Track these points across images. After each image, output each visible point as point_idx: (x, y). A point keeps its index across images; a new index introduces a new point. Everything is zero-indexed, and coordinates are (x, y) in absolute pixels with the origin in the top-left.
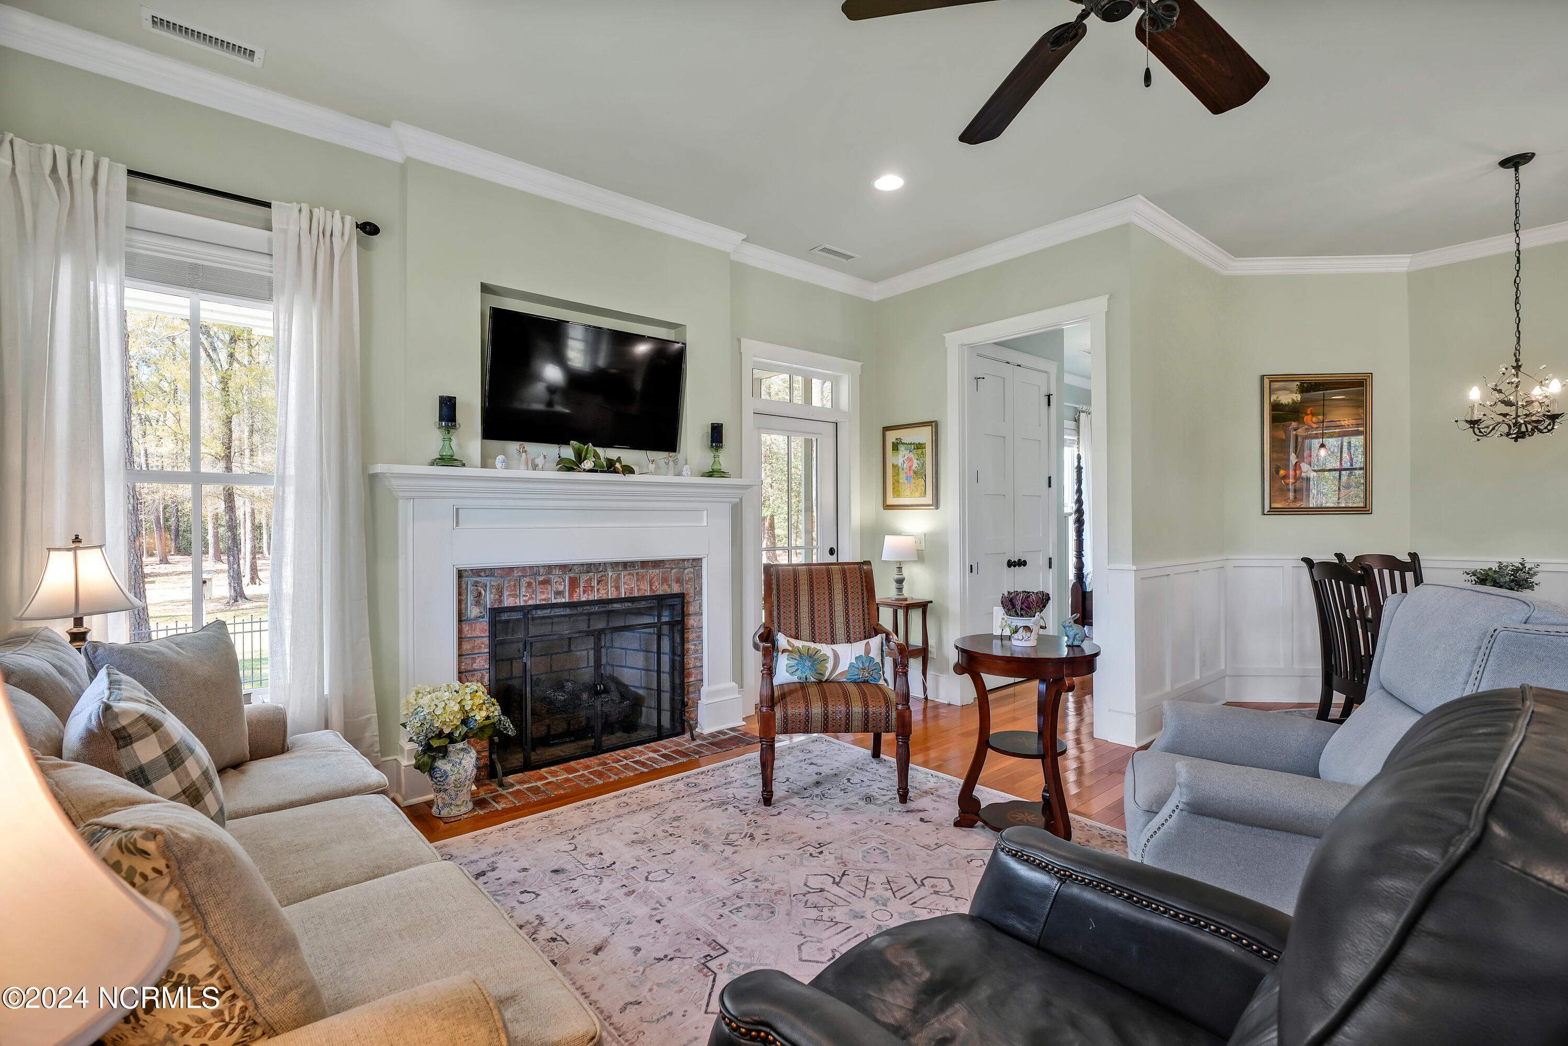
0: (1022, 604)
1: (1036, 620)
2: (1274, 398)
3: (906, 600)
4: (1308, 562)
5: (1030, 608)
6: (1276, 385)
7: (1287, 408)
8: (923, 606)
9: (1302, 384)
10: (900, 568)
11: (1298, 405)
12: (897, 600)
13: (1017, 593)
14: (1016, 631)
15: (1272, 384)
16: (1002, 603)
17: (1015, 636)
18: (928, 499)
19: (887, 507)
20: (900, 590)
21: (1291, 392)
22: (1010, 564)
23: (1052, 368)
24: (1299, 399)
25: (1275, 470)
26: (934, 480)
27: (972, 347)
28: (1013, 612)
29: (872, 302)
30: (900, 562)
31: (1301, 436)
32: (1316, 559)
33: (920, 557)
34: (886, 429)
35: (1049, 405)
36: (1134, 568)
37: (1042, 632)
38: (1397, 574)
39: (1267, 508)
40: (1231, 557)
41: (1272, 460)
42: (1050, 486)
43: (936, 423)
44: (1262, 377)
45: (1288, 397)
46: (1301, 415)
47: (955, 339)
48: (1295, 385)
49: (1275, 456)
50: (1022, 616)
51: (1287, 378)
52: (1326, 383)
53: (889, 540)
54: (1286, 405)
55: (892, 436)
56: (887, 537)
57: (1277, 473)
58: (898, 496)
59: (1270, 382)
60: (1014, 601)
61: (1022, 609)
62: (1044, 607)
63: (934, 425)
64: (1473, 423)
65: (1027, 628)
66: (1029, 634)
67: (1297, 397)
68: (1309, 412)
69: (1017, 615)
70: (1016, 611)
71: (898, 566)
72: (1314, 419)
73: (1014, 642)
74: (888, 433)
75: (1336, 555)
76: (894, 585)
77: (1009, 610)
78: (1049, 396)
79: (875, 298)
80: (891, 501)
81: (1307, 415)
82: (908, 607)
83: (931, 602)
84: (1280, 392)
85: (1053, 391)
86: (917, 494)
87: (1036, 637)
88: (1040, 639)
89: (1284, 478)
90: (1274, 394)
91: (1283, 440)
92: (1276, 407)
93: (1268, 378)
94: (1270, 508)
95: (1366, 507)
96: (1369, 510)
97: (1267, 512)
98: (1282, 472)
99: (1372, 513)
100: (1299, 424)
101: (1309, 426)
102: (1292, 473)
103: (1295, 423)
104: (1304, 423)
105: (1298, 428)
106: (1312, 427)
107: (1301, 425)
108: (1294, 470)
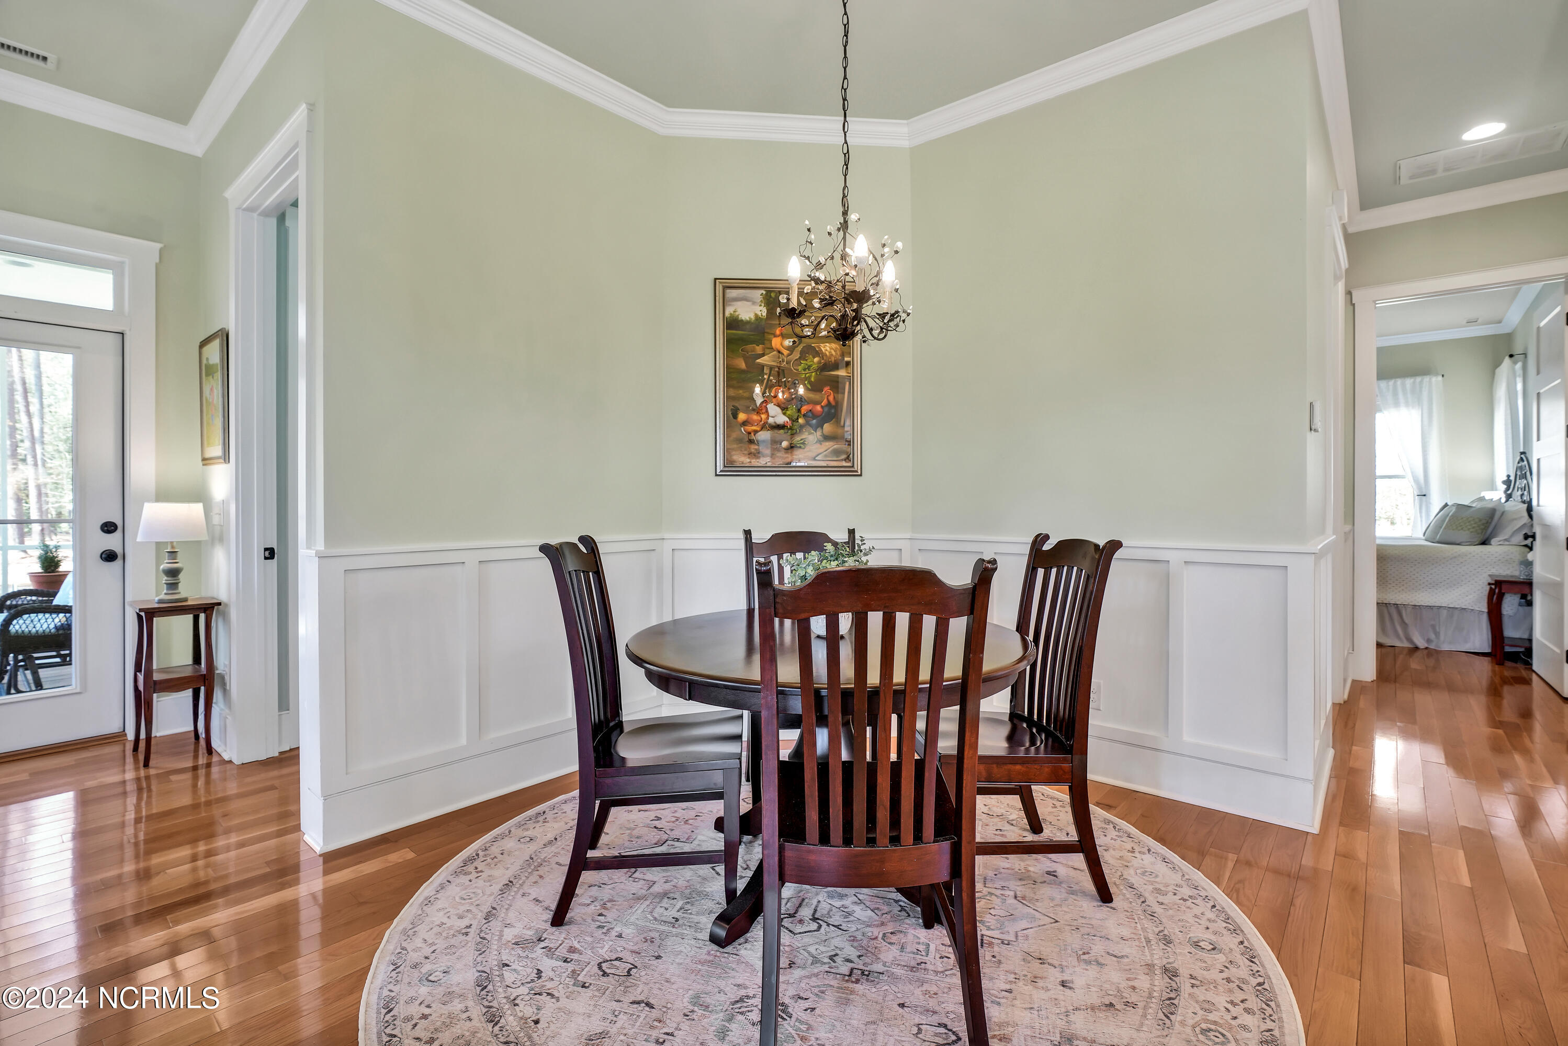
2: (729, 311)
6: (731, 293)
7: (747, 326)
9: (768, 293)
10: (173, 554)
11: (763, 323)
15: (728, 291)
18: (220, 449)
19: (203, 460)
20: (173, 586)
21: (754, 303)
24: (765, 314)
25: (733, 413)
26: (223, 420)
29: (193, 156)
30: (174, 545)
31: (767, 365)
33: (219, 536)
34: (201, 344)
39: (720, 466)
40: (667, 536)
41: (728, 398)
43: (226, 332)
45: (749, 310)
46: (767, 336)
48: (757, 294)
49: (732, 392)
51: (748, 284)
53: (149, 511)
54: (748, 322)
55: (204, 355)
56: (147, 507)
57: (735, 416)
58: (209, 444)
59: (725, 288)
63: (223, 336)
67: (762, 311)
68: (778, 332)
71: (172, 549)
74: (203, 352)
76: (163, 579)
80: (206, 451)
81: (775, 336)
83: (223, 602)
84: (739, 303)
89: (744, 423)
90: (730, 305)
91: (742, 372)
92: (732, 324)
93: (720, 283)
94: (725, 467)
95: (853, 467)
96: (857, 471)
97: (721, 471)
98: (742, 416)
99: (861, 475)
100: (764, 349)
101: (779, 352)
102: (755, 417)
103: (759, 349)
104: (772, 349)
105: (763, 355)
106: (783, 354)
107: (767, 351)
108: (758, 413)
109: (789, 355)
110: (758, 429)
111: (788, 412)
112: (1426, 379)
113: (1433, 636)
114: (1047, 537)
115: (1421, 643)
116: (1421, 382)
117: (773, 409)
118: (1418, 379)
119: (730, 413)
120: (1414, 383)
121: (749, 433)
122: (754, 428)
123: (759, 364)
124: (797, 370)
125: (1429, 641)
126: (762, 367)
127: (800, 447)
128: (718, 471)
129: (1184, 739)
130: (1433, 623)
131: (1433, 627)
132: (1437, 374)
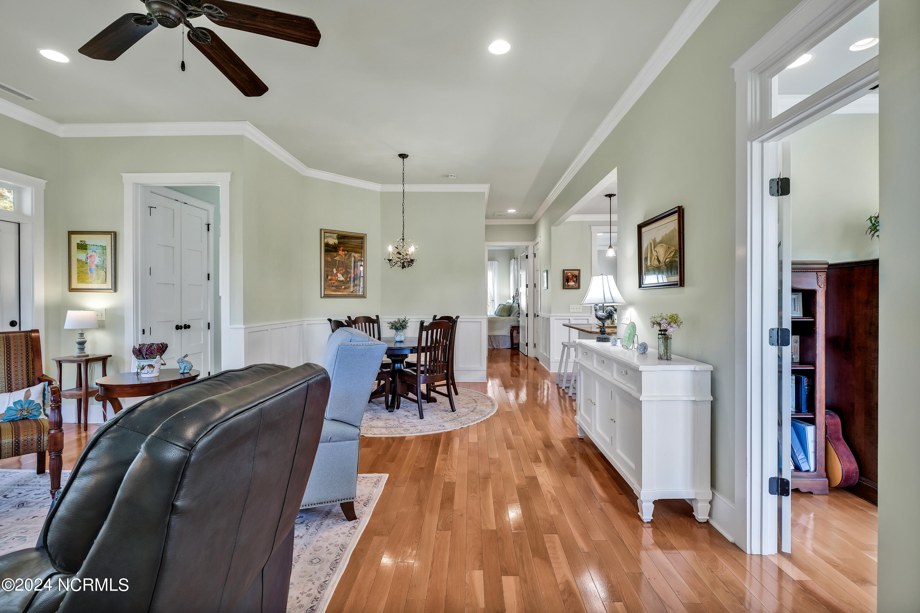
0: (147, 351)
1: (157, 360)
2: (326, 240)
3: (88, 356)
4: (330, 320)
5: (152, 353)
6: (327, 235)
7: (332, 246)
8: (104, 360)
9: (338, 235)
10: (82, 335)
12: (79, 357)
13: (144, 345)
14: (143, 368)
15: (325, 233)
16: (133, 352)
17: (143, 371)
18: (109, 285)
19: (71, 290)
20: (82, 350)
21: (334, 239)
22: (178, 327)
23: (211, 208)
24: (337, 243)
25: (327, 276)
26: (113, 273)
27: (145, 187)
28: (141, 357)
29: (59, 137)
30: (82, 330)
31: (338, 260)
32: (333, 319)
33: (101, 325)
34: (70, 233)
35: (208, 230)
36: (244, 327)
37: (163, 367)
38: (371, 324)
39: (323, 295)
40: (305, 319)
41: (325, 271)
42: (209, 279)
43: (115, 233)
44: (321, 230)
45: (333, 241)
47: (129, 179)
48: (335, 236)
49: (326, 269)
50: (147, 358)
51: (332, 232)
52: (348, 236)
53: (71, 315)
55: (76, 239)
56: (69, 312)
57: (327, 277)
58: (82, 282)
60: (141, 350)
61: (146, 354)
62: (164, 352)
63: (114, 235)
64: (390, 260)
65: (151, 366)
66: (152, 369)
67: (336, 241)
69: (144, 358)
70: (143, 356)
71: (80, 332)
72: (343, 253)
73: (143, 376)
74: (73, 236)
75: (348, 317)
76: (77, 346)
77: (137, 356)
78: (208, 225)
79: (61, 135)
80: (75, 285)
82: (89, 361)
83: (111, 356)
84: (328, 238)
85: (212, 222)
86: (99, 281)
87: (158, 370)
88: (161, 371)
89: (330, 280)
90: (326, 239)
91: (330, 262)
92: (327, 245)
93: (323, 231)
94: (324, 295)
95: (364, 295)
96: (365, 296)
97: (323, 296)
98: (330, 277)
99: (366, 298)
100: (337, 255)
101: (341, 256)
102: (334, 278)
103: (335, 254)
104: (339, 254)
105: (336, 257)
106: (342, 256)
107: (338, 255)
108: (335, 277)
109: (344, 257)
110: (335, 282)
111: (344, 276)
112: (494, 262)
113: (498, 344)
114: (436, 316)
115: (496, 347)
116: (493, 263)
117: (339, 275)
118: (492, 262)
119: (326, 276)
120: (491, 263)
121: (332, 283)
122: (334, 281)
123: (335, 260)
124: (347, 262)
125: (497, 346)
126: (336, 260)
127: (348, 288)
128: (322, 296)
129: (460, 366)
130: (498, 340)
131: (498, 341)
132: (496, 261)
